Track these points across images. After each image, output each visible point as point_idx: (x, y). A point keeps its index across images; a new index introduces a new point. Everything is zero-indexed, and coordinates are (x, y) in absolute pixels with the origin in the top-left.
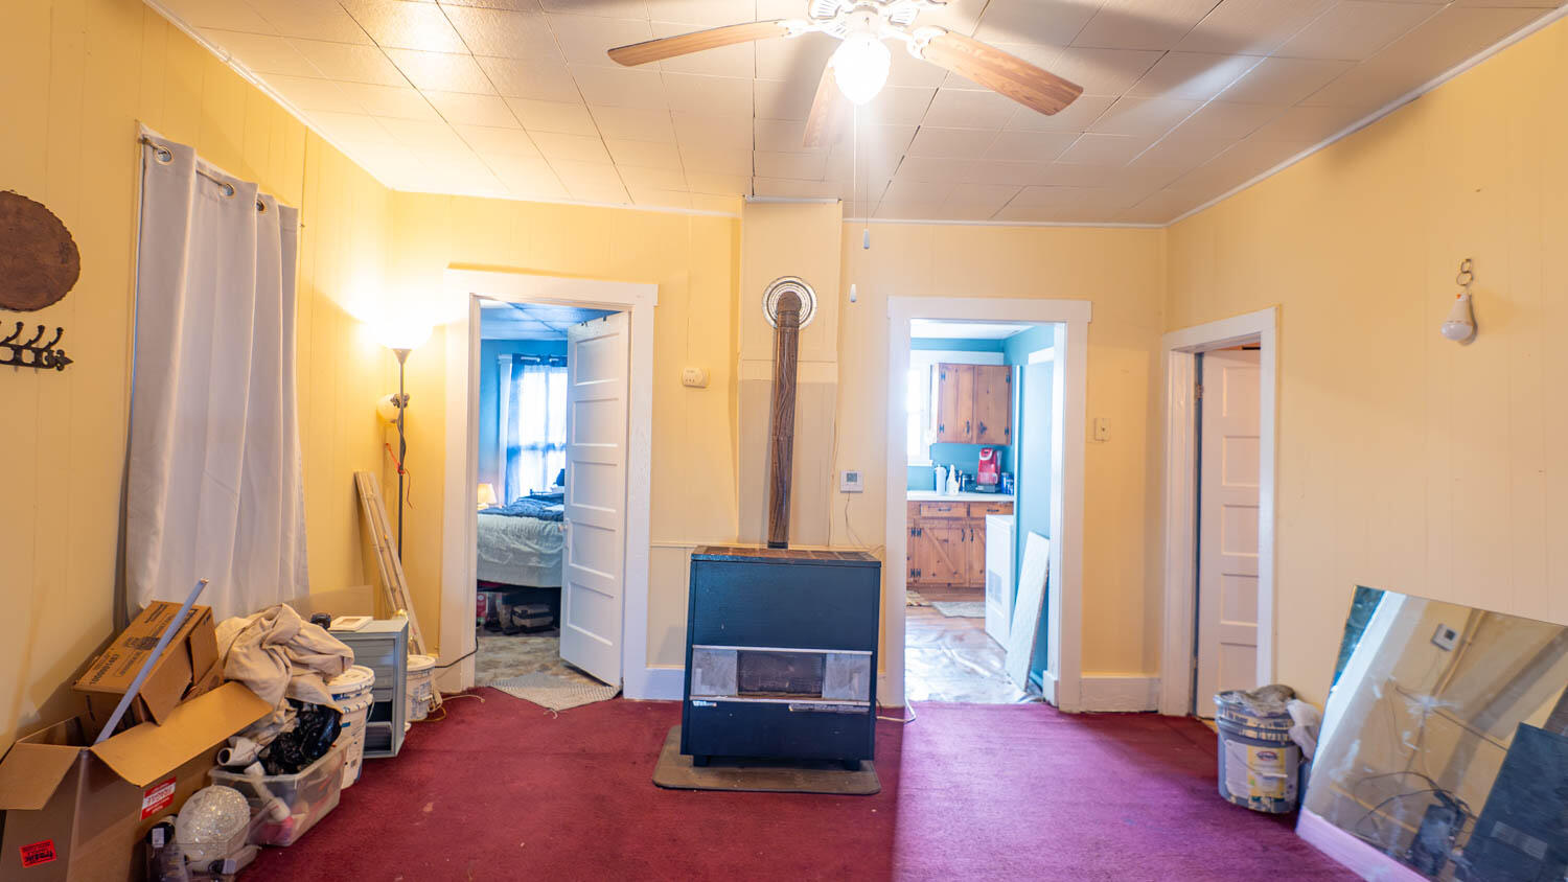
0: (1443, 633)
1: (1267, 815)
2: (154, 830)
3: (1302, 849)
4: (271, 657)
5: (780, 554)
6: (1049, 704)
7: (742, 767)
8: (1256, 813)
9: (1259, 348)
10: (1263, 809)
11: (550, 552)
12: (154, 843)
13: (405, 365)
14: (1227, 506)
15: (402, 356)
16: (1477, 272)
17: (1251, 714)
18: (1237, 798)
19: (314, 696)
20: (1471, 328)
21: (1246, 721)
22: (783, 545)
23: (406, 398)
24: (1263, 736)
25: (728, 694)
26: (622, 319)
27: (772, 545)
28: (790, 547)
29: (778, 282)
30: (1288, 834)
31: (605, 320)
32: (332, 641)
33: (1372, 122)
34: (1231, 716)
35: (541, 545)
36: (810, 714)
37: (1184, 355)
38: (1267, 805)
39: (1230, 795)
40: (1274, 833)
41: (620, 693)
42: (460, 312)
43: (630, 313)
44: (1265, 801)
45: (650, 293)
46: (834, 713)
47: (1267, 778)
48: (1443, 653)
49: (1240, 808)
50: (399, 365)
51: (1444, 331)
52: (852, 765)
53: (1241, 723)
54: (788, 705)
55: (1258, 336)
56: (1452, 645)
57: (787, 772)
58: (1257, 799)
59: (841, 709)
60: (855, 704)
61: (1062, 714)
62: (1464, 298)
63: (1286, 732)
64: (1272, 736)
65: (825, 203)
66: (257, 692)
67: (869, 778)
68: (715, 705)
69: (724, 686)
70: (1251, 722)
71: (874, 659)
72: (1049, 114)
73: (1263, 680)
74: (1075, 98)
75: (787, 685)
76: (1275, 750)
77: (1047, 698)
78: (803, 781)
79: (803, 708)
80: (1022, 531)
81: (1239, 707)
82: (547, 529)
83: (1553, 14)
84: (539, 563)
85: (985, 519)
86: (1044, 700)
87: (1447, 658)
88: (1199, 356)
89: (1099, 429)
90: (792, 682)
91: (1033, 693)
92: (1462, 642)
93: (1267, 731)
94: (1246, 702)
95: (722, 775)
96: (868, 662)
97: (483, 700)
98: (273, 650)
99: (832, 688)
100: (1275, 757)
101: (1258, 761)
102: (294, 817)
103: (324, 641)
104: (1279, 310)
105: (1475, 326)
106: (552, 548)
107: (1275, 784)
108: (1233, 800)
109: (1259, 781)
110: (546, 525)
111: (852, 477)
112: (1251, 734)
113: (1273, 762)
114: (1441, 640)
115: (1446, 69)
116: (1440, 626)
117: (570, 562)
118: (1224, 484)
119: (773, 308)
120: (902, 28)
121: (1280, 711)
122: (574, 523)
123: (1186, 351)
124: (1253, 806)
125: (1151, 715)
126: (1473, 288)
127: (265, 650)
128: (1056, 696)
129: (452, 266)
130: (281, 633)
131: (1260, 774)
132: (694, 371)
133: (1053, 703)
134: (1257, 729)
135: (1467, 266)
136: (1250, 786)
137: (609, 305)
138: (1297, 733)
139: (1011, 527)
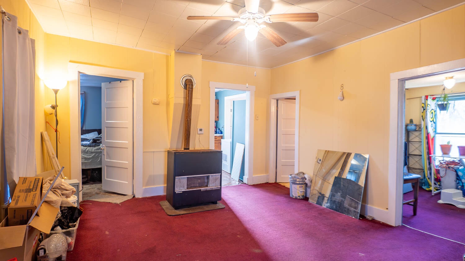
0: (319, 160)
1: (301, 199)
2: (40, 251)
3: (310, 204)
4: (54, 193)
5: (187, 151)
6: (246, 184)
7: (188, 208)
8: (300, 199)
9: (295, 99)
10: (300, 198)
11: (89, 157)
12: (40, 254)
13: (57, 95)
14: (283, 134)
15: (56, 92)
16: (344, 87)
17: (298, 178)
18: (295, 197)
19: (68, 204)
20: (343, 98)
21: (296, 180)
22: (188, 149)
23: (57, 106)
24: (300, 183)
25: (185, 189)
26: (130, 83)
27: (185, 149)
28: (190, 149)
29: (185, 76)
30: (307, 202)
31: (121, 82)
32: (69, 186)
33: (323, 53)
34: (293, 179)
35: (85, 155)
36: (206, 191)
37: (274, 100)
38: (301, 197)
39: (293, 196)
40: (304, 202)
41: (134, 197)
42: (75, 77)
43: (133, 81)
44: (301, 196)
45: (142, 75)
46: (212, 190)
47: (301, 191)
48: (319, 164)
49: (296, 199)
50: (55, 95)
51: (338, 98)
52: (216, 203)
53: (296, 181)
54: (201, 190)
55: (295, 97)
56: (320, 162)
57: (201, 207)
58: (299, 196)
59: (214, 189)
60: (217, 187)
61: (250, 186)
62: (342, 92)
63: (304, 181)
64: (302, 183)
65: (197, 55)
66: (52, 205)
67: (220, 205)
68: (182, 192)
69: (184, 187)
70: (298, 180)
71: (221, 176)
72: (278, 47)
73: (296, 172)
74: (284, 44)
75: (198, 185)
76: (302, 185)
77: (245, 182)
78: (206, 208)
79: (204, 190)
80: (234, 143)
81: (295, 177)
82: (87, 149)
83: (359, 40)
84: (85, 161)
85: (221, 140)
86: (244, 183)
87: (320, 165)
88: (277, 100)
89: (257, 117)
90: (199, 184)
91: (240, 182)
92: (322, 161)
93: (301, 181)
94: (296, 176)
95: (185, 210)
96: (219, 176)
97: (91, 204)
98: (55, 190)
99: (211, 184)
100: (302, 187)
101: (299, 188)
102: (72, 241)
103: (68, 186)
104: (300, 91)
105: (344, 97)
106: (89, 156)
107: (302, 192)
108: (294, 197)
109: (300, 192)
110: (86, 148)
111: (201, 130)
112: (298, 182)
113: (302, 188)
114: (319, 161)
115: (338, 46)
116: (318, 159)
117: (105, 159)
118: (282, 129)
119: (184, 83)
120: (257, 24)
121: (303, 177)
122: (106, 147)
123: (275, 99)
124: (298, 198)
125: (267, 183)
126: (343, 90)
127: (52, 191)
128: (248, 182)
129: (70, 61)
130: (56, 186)
131: (300, 191)
132: (156, 99)
133: (247, 184)
134: (299, 181)
135: (342, 86)
136: (298, 194)
137: (125, 77)
138: (307, 181)
139: (231, 142)
